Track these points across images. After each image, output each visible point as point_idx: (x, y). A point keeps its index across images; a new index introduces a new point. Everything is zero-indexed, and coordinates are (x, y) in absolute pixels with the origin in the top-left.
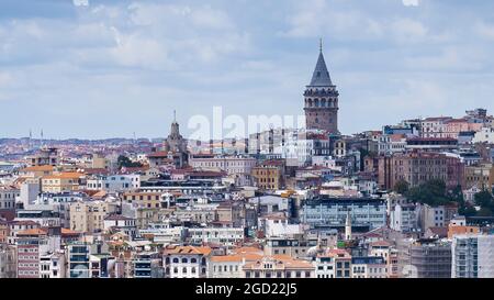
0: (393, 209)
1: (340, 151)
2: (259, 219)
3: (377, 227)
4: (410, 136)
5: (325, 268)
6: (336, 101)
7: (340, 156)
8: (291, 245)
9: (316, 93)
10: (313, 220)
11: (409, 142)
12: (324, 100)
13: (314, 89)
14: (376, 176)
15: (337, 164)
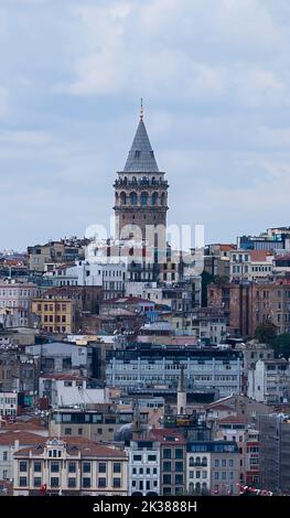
0: (253, 366)
1: (169, 275)
2: (41, 380)
3: (227, 395)
4: (280, 252)
5: (145, 457)
6: (164, 196)
7: (169, 282)
8: (91, 422)
9: (134, 184)
10: (126, 382)
11: (279, 262)
12: (144, 195)
13: (130, 178)
14: (227, 314)
15: (166, 294)
